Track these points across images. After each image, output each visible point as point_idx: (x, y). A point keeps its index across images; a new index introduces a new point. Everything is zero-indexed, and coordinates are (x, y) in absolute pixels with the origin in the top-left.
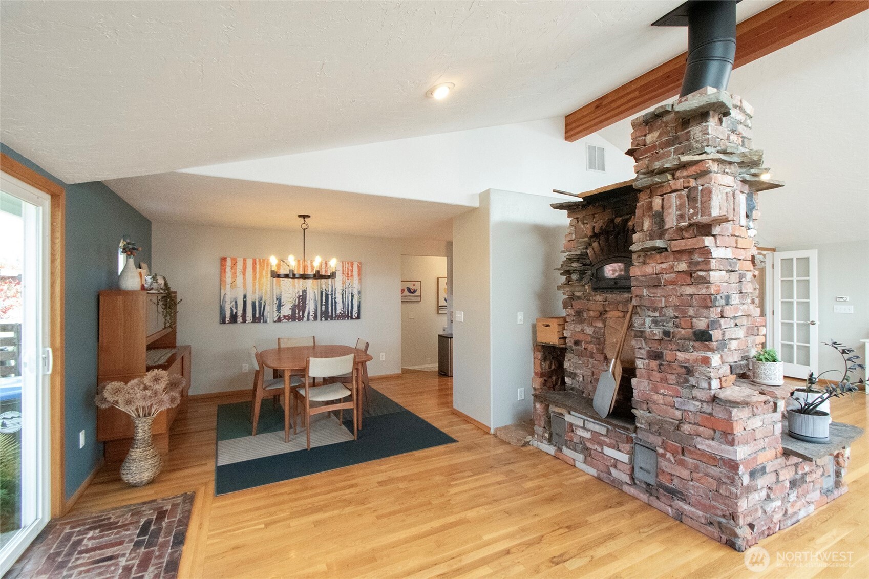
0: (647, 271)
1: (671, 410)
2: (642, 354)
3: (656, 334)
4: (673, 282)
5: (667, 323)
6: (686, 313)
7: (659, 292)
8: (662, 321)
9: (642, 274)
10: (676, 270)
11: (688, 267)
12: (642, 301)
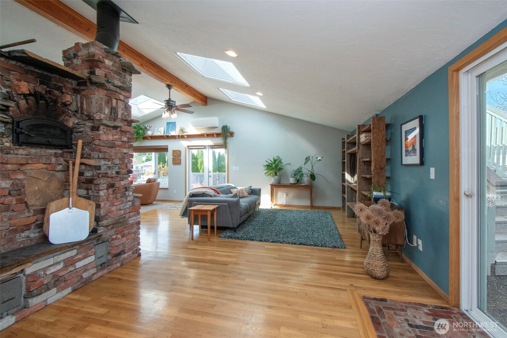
0: (110, 138)
1: (119, 212)
2: (104, 187)
3: (113, 174)
4: (120, 146)
5: (115, 167)
6: (124, 162)
7: (113, 150)
8: (113, 166)
9: (107, 140)
10: (122, 140)
11: (128, 140)
12: (105, 155)
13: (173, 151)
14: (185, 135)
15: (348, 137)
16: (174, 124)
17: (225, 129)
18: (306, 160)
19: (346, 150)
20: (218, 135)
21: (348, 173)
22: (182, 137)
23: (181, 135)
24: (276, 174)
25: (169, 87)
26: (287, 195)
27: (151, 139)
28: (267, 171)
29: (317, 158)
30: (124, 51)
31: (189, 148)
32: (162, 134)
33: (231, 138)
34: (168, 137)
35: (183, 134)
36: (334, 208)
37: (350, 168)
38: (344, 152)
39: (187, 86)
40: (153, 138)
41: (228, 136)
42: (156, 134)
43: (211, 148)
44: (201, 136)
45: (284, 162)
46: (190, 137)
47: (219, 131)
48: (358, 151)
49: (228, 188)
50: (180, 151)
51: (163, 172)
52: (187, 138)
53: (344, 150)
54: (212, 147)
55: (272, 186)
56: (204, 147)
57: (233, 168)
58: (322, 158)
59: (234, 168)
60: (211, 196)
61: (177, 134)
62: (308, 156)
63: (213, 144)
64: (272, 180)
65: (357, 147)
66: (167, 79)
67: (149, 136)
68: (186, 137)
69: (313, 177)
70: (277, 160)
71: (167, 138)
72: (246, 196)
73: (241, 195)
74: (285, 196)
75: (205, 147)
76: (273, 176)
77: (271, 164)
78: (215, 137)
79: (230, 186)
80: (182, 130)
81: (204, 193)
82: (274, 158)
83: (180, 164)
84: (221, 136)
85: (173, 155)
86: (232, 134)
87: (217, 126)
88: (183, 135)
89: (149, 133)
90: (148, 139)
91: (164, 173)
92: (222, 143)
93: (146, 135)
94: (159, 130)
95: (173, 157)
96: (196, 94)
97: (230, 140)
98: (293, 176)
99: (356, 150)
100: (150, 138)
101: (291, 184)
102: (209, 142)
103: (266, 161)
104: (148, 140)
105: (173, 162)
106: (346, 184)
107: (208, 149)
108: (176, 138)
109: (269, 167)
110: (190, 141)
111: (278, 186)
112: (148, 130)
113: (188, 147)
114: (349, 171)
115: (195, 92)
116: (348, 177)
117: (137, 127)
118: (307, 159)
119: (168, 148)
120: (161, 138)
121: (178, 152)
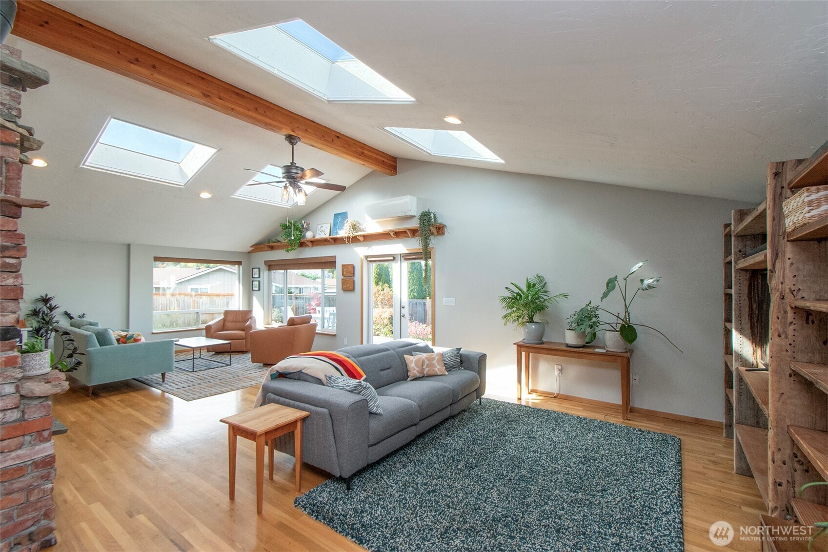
14: (359, 236)
15: (742, 215)
16: (344, 216)
17: (426, 217)
18: (607, 286)
19: (732, 258)
20: (414, 232)
21: (741, 331)
22: (354, 240)
23: (352, 235)
24: (531, 321)
25: (291, 139)
26: (561, 370)
27: (313, 245)
28: (509, 311)
29: (642, 281)
30: (154, 67)
31: (368, 259)
32: (327, 236)
33: (440, 238)
34: (336, 241)
35: (356, 234)
36: (697, 424)
37: (751, 316)
38: (730, 263)
39: (338, 137)
40: (315, 243)
41: (433, 234)
42: (318, 237)
43: (406, 259)
44: (384, 236)
45: (554, 289)
46: (369, 238)
47: (414, 224)
48: (774, 265)
49: (398, 353)
50: (353, 267)
51: (381, 297)
52: (364, 241)
53: (728, 259)
54: (406, 257)
55: (520, 347)
56: (392, 258)
57: (444, 302)
58: (658, 281)
60: (319, 381)
61: (347, 235)
62: (614, 276)
63: (408, 252)
64: (520, 333)
65: (768, 251)
66: (282, 123)
67: (308, 241)
68: (361, 239)
69: (628, 332)
70: (534, 285)
71: (333, 242)
72: (439, 373)
73: (427, 369)
74: (556, 373)
75: (394, 258)
76: (523, 323)
77: (518, 294)
78: (409, 237)
79: (412, 344)
80: (354, 227)
81: (300, 372)
82: (527, 280)
83: (353, 290)
84: (419, 233)
85: (343, 275)
86: (440, 230)
87: (413, 213)
88: (356, 237)
89: (309, 235)
90: (308, 246)
91: (382, 299)
92: (419, 249)
93: (304, 239)
94: (323, 229)
95: (342, 277)
96: (365, 152)
97: (434, 242)
98: (574, 325)
99: (765, 261)
100: (310, 244)
101: (568, 346)
102: (400, 247)
103: (507, 288)
104: (307, 248)
105: (342, 287)
106: (735, 365)
107: (399, 262)
108: (345, 243)
109: (514, 300)
110: (369, 246)
111: (536, 348)
112: (307, 229)
113: (367, 257)
114: (747, 326)
115: (361, 147)
116: (741, 344)
118: (611, 284)
119: (335, 262)
120: (326, 243)
121: (350, 268)
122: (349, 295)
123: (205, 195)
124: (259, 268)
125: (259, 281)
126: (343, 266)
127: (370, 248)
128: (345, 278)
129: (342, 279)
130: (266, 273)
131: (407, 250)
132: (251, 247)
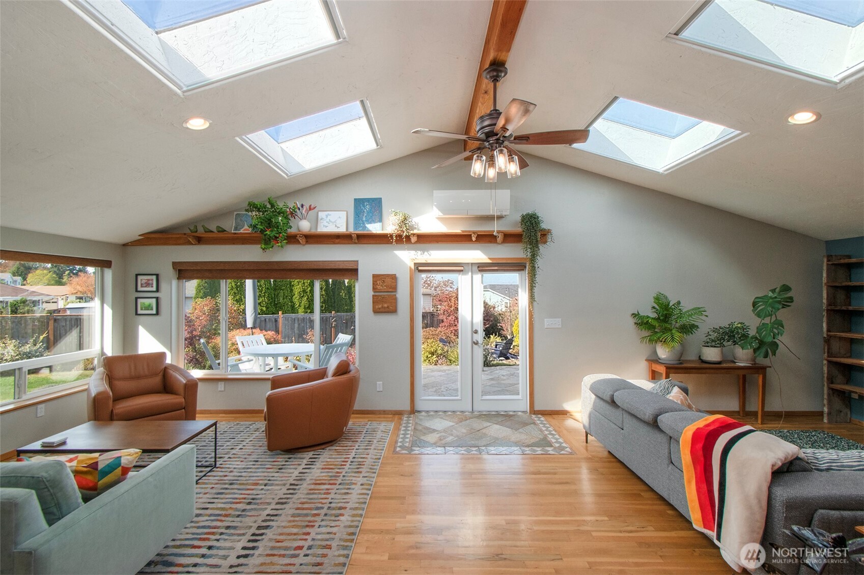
13: (374, 276)
14: (412, 235)
16: (376, 204)
17: (530, 221)
20: (507, 237)
22: (403, 240)
27: (307, 242)
31: (420, 268)
32: (342, 230)
34: (361, 239)
40: (313, 239)
42: (321, 230)
43: (481, 271)
46: (427, 239)
47: (512, 226)
50: (395, 278)
52: (416, 243)
54: (482, 268)
56: (459, 268)
57: (546, 324)
59: (548, 322)
63: (489, 261)
67: (301, 235)
68: (415, 239)
71: (356, 240)
75: (463, 268)
78: (497, 242)
83: (394, 311)
85: (374, 289)
86: (543, 237)
87: (508, 214)
89: (305, 226)
90: (298, 243)
92: (507, 259)
93: (293, 231)
94: (333, 219)
95: (373, 293)
100: (303, 240)
101: (706, 363)
102: (476, 255)
104: (299, 245)
105: (374, 307)
107: (470, 274)
108: (392, 243)
110: (423, 250)
112: (300, 217)
113: (417, 265)
117: (269, 206)
119: (357, 269)
120: (337, 241)
121: (388, 281)
122: (385, 320)
123: (197, 124)
124: (157, 275)
125: (157, 298)
126: (376, 277)
127: (426, 253)
128: (377, 294)
129: (373, 295)
130: (174, 283)
131: (489, 258)
132: (140, 236)
